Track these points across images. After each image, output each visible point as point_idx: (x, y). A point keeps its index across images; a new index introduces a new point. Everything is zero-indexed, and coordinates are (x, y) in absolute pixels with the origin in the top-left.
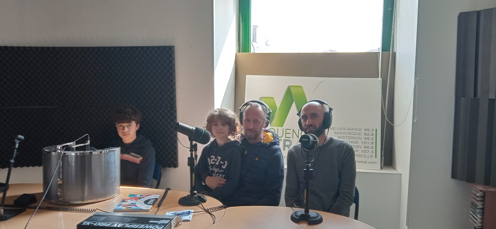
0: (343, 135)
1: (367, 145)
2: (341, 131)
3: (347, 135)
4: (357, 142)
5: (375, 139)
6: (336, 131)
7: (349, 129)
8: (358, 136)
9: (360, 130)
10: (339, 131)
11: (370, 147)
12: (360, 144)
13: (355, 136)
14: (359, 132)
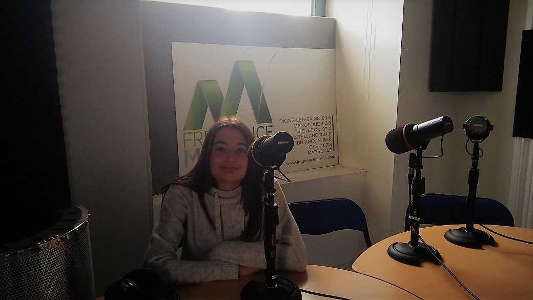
0: (302, 128)
1: (325, 137)
2: (300, 123)
3: (306, 128)
4: (315, 135)
5: (332, 129)
6: (295, 123)
7: (308, 119)
8: (317, 127)
9: (318, 118)
10: (298, 123)
11: (328, 139)
12: (319, 137)
13: (314, 127)
14: (318, 121)
